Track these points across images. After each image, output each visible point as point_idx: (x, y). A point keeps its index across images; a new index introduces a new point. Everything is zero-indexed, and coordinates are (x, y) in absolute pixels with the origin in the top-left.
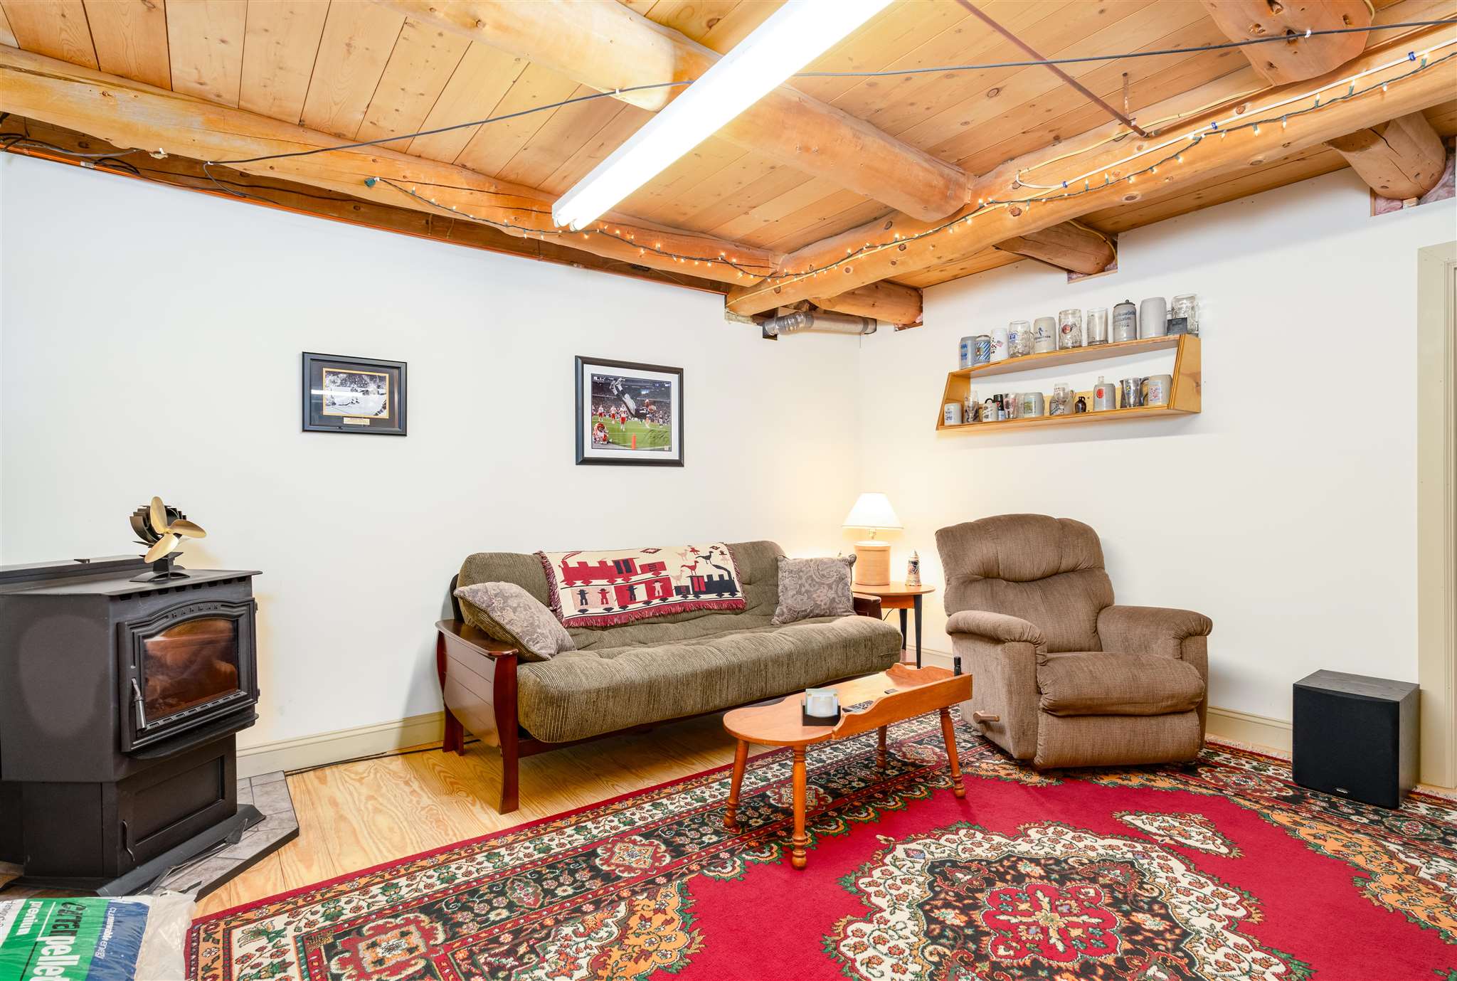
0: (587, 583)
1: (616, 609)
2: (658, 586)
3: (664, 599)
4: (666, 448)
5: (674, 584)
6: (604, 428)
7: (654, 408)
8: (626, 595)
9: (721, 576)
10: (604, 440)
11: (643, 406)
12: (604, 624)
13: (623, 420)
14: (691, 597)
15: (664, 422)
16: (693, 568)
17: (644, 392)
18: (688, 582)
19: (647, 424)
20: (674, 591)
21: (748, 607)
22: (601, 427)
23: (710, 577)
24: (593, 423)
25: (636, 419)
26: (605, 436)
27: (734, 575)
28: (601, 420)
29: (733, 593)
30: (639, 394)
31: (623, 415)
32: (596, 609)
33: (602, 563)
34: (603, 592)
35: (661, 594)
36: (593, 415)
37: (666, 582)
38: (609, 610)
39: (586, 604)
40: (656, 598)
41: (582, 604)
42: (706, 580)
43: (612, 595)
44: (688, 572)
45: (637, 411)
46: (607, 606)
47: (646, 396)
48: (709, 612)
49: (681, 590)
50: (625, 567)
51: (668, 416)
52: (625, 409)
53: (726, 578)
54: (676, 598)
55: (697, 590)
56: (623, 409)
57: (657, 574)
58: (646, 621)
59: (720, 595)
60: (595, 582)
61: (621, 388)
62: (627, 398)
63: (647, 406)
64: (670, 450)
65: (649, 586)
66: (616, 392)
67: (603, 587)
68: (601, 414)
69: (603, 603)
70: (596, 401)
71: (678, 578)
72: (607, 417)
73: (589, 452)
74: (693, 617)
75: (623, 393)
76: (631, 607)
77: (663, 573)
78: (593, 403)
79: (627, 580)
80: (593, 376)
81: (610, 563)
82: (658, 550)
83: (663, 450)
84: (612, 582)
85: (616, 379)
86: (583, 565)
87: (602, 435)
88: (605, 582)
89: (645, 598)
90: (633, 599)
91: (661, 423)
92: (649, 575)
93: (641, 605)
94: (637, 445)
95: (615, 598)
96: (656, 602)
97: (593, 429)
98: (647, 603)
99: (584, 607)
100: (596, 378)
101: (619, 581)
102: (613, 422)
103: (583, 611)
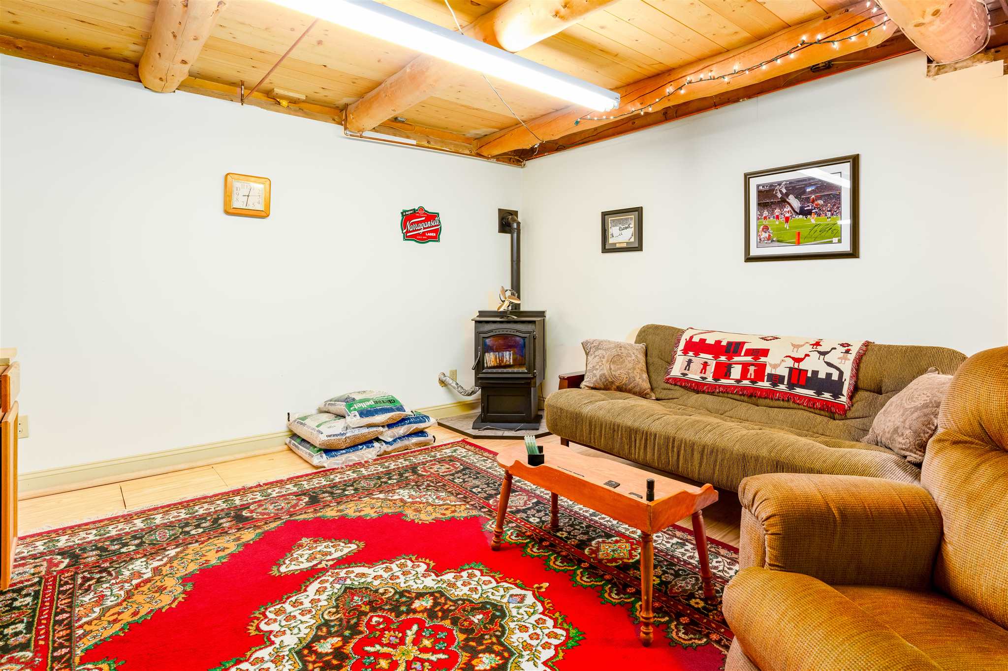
0: (696, 355)
1: (710, 379)
2: (752, 369)
3: (753, 381)
4: (835, 240)
5: (768, 370)
6: (768, 229)
7: (821, 202)
8: (723, 371)
9: (829, 375)
10: (768, 239)
11: (809, 202)
12: (697, 388)
13: (787, 219)
14: (782, 387)
15: (832, 215)
16: (798, 360)
17: (809, 190)
18: (785, 373)
19: (813, 220)
20: (766, 378)
21: (849, 414)
22: (766, 228)
23: (815, 373)
24: (758, 226)
25: (801, 216)
26: (769, 236)
27: (847, 376)
28: (766, 222)
29: (837, 394)
30: (804, 192)
31: (787, 215)
32: (694, 375)
33: (718, 342)
34: (705, 365)
35: (753, 377)
36: (758, 219)
37: (762, 368)
38: (704, 378)
39: (688, 370)
40: (748, 379)
41: (685, 369)
42: (809, 375)
43: (711, 369)
44: (790, 363)
45: (802, 209)
46: (703, 375)
47: (811, 192)
48: (796, 406)
49: (776, 379)
50: (734, 348)
51: (838, 208)
52: (789, 209)
53: (835, 377)
54: (765, 384)
55: (794, 381)
56: (788, 209)
57: (756, 358)
58: (730, 395)
59: (819, 393)
60: (702, 355)
61: (784, 191)
62: (792, 199)
63: (813, 202)
64: (840, 241)
65: (745, 366)
66: (779, 195)
67: (706, 360)
68: (765, 218)
69: (701, 372)
70: (761, 205)
71: (775, 366)
72: (772, 219)
73: (755, 252)
74: (776, 405)
75: (787, 195)
76: (724, 381)
77: (763, 359)
78: (758, 209)
79: (730, 358)
80: (758, 186)
81: (724, 343)
82: (777, 338)
83: (831, 242)
84: (716, 357)
85: (780, 184)
86: (703, 341)
87: (767, 235)
88: (710, 357)
89: (738, 377)
90: (727, 376)
91: (829, 216)
92: (749, 359)
93: (732, 382)
94: (801, 240)
95: (713, 371)
96: (746, 383)
97: (758, 231)
98: (738, 381)
99: (686, 372)
100: (761, 188)
101: (723, 358)
102: (777, 223)
103: (684, 375)
